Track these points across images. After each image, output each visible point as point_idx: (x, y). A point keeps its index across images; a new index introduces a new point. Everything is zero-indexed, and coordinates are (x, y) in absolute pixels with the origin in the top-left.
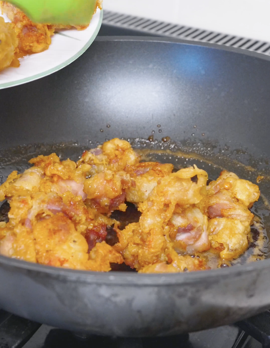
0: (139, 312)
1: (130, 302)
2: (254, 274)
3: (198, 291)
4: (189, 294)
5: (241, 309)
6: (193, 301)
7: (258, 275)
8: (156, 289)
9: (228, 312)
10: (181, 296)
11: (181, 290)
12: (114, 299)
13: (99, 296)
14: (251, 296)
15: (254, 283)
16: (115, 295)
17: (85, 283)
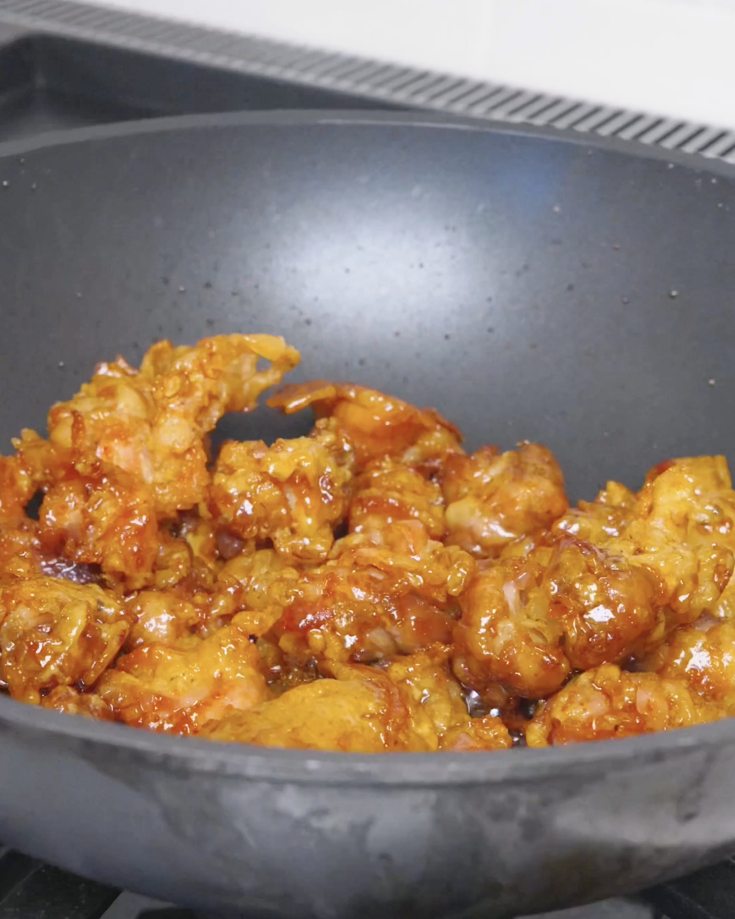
0: (384, 857)
1: (360, 831)
2: (700, 756)
3: (545, 803)
4: (522, 812)
5: (660, 851)
6: (532, 829)
7: (710, 759)
8: (432, 796)
9: (626, 858)
10: (498, 815)
11: (501, 797)
12: (315, 823)
13: (277, 815)
14: (689, 817)
15: (699, 780)
16: (322, 812)
17: (239, 779)
